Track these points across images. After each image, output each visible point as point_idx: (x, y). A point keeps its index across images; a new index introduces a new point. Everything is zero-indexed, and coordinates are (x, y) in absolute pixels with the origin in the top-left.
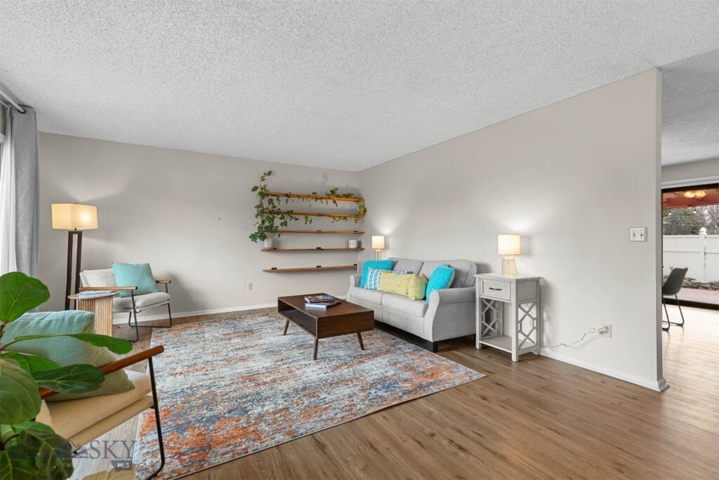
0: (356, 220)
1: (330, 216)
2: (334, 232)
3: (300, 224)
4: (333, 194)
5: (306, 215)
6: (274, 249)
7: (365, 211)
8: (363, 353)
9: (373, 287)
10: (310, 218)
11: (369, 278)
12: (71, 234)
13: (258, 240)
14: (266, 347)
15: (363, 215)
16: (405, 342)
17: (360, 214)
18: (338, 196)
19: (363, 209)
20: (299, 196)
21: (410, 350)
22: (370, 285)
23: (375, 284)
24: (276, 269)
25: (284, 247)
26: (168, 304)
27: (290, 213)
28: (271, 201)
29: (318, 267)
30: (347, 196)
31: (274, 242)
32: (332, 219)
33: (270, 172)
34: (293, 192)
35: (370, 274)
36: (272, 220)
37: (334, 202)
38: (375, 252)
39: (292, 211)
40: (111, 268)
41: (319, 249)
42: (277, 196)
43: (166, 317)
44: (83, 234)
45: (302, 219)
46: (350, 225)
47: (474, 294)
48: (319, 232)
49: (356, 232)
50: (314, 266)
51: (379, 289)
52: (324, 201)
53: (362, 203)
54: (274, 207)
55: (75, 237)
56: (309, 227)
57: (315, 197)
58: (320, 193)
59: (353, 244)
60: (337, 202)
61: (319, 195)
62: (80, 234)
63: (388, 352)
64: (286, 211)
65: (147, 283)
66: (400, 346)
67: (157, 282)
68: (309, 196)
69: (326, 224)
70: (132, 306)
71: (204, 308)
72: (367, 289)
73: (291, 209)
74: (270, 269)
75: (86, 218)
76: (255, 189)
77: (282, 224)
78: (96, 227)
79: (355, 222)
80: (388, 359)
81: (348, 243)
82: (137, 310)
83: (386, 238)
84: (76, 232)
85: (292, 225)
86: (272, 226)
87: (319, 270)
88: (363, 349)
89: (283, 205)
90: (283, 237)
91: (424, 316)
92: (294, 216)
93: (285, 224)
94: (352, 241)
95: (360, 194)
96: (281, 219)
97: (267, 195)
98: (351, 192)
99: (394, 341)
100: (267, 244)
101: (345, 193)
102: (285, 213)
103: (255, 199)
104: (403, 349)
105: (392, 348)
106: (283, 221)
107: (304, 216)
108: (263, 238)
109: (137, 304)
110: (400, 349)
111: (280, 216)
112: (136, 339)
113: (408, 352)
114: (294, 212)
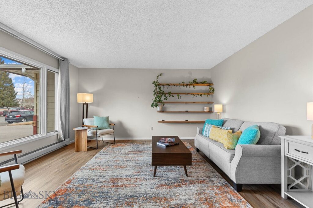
0: (207, 96)
1: (191, 94)
2: (194, 103)
3: (175, 99)
4: (195, 82)
5: (178, 94)
6: (163, 111)
7: (213, 90)
8: (186, 178)
9: (207, 136)
10: (180, 95)
11: (205, 130)
12: (84, 104)
13: (154, 107)
14: (139, 162)
15: (213, 93)
16: (220, 176)
17: (211, 92)
18: (197, 83)
19: (212, 89)
20: (174, 85)
21: (219, 185)
22: (206, 134)
23: (208, 134)
24: (164, 121)
25: (168, 110)
26: (114, 134)
27: (170, 93)
28: (160, 88)
29: (186, 121)
30: (203, 83)
31: (162, 108)
32: (193, 96)
33: (161, 74)
34: (172, 83)
35: (206, 128)
36: (160, 97)
37: (194, 86)
38: (216, 114)
39: (171, 92)
40: (93, 118)
41: (187, 112)
42: (164, 85)
43: (113, 139)
44: (88, 104)
45: (176, 96)
46: (204, 98)
47: (279, 151)
48: (187, 103)
49: (209, 103)
50: (184, 120)
51: (210, 137)
52: (188, 86)
53: (212, 86)
54: (161, 90)
55: (85, 106)
56: (180, 100)
57: (183, 84)
58: (186, 82)
59: (206, 109)
60: (195, 86)
61: (186, 83)
62: (87, 104)
63: (202, 182)
64: (168, 92)
65: (106, 125)
66: (213, 179)
67: (110, 124)
68: (180, 84)
69: (190, 98)
70: (96, 134)
71: (132, 137)
72: (204, 136)
73: (170, 91)
74: (161, 121)
75: (88, 98)
76: (154, 83)
77: (165, 99)
78: (93, 102)
79: (207, 97)
80: (198, 188)
81: (204, 109)
82: (98, 136)
83: (223, 106)
84: (85, 104)
85: (170, 99)
86: (160, 100)
87: (187, 122)
88: (187, 175)
89: (166, 89)
90: (166, 105)
91: (230, 162)
92: (172, 95)
93: (166, 99)
94: (205, 108)
95: (211, 81)
96: (164, 96)
97: (159, 85)
98: (205, 80)
99: (212, 174)
100: (158, 109)
101: (202, 81)
102: (167, 93)
103: (153, 87)
104: (215, 182)
105: (208, 180)
106: (165, 97)
107: (177, 95)
108: (156, 106)
109: (98, 133)
110: (212, 181)
111: (164, 95)
112: (97, 148)
113: (217, 186)
114: (172, 92)
